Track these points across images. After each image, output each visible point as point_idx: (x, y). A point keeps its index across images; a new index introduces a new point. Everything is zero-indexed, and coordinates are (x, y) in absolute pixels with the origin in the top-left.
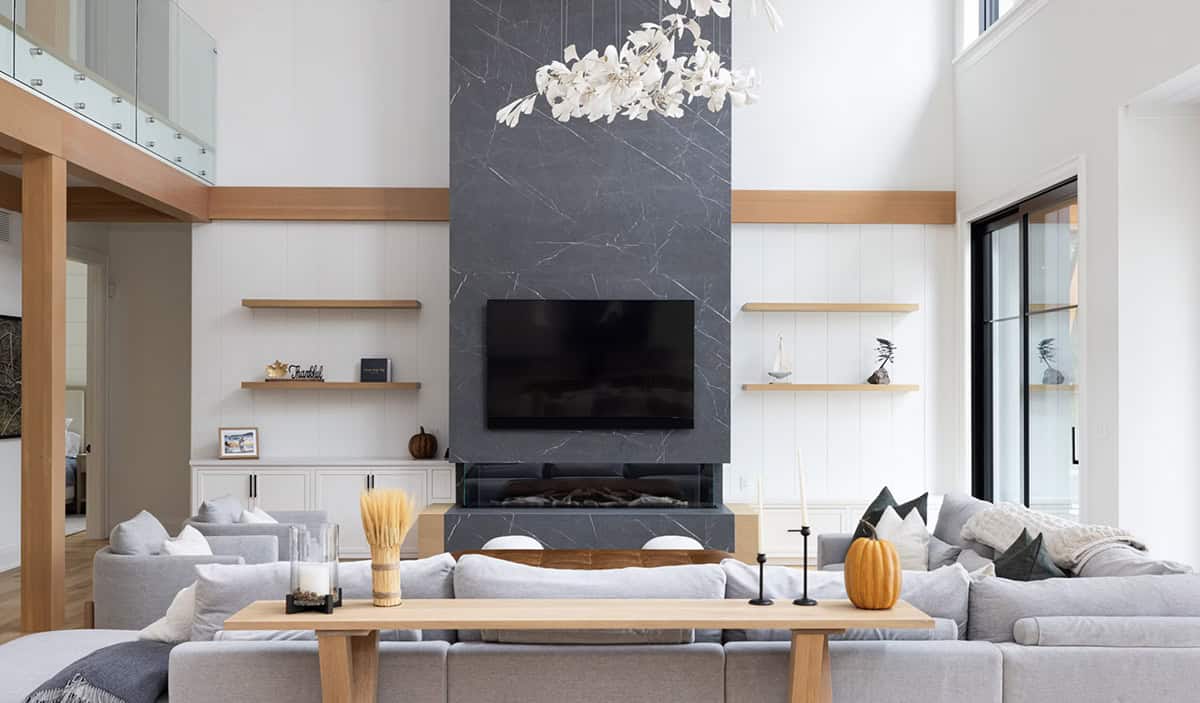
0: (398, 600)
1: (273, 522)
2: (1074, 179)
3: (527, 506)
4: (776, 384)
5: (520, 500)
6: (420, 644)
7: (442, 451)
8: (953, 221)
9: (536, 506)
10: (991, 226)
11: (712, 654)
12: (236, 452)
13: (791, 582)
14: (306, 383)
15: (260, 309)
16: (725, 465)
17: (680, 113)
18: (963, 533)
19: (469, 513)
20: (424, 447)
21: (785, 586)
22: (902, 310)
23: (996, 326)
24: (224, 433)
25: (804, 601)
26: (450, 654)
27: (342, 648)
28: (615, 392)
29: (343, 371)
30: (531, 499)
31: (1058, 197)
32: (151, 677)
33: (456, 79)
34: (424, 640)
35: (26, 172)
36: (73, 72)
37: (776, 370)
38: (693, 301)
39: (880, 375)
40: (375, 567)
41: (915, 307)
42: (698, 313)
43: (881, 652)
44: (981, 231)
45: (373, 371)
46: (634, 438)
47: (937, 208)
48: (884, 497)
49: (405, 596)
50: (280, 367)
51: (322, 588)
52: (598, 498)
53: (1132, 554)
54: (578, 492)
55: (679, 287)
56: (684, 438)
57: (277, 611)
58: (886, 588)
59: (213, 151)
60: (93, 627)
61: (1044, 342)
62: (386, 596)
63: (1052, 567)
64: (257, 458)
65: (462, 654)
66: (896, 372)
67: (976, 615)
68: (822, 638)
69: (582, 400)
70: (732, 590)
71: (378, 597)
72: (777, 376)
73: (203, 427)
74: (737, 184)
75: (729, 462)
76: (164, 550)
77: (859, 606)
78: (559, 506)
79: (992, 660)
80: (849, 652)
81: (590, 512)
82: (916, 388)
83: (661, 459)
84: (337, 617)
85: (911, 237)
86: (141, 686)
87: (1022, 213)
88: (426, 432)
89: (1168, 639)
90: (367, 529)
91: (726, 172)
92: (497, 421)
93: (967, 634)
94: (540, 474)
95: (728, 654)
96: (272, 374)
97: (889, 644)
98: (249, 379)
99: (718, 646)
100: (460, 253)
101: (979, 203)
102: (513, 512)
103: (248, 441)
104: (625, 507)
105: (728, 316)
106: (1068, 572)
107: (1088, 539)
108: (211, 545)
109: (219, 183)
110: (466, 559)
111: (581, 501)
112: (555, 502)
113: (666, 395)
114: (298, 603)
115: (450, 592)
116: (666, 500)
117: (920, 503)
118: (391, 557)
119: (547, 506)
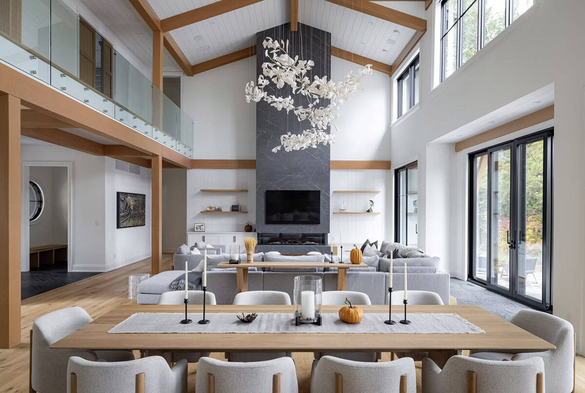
0: (252, 262)
1: (213, 247)
2: (417, 161)
3: (276, 244)
4: (342, 212)
5: (274, 243)
6: (256, 272)
7: (253, 230)
8: (390, 168)
9: (278, 244)
10: (400, 170)
11: (322, 274)
12: (199, 230)
13: (339, 259)
14: (218, 211)
15: (205, 192)
16: (328, 234)
17: (316, 147)
18: (386, 250)
19: (261, 246)
20: (249, 229)
21: (338, 259)
22: (376, 192)
23: (401, 197)
24: (196, 225)
25: (341, 262)
26: (264, 274)
27: (242, 271)
28: (299, 213)
29: (227, 208)
30: (277, 243)
31: (414, 165)
32: (198, 279)
33: (258, 133)
34: (258, 271)
35: (153, 160)
36: (145, 123)
37: (342, 208)
38: (319, 191)
39: (370, 210)
40: (248, 254)
41: (380, 192)
42: (321, 194)
43: (358, 274)
44: (397, 172)
45: (235, 209)
46: (304, 226)
47: (386, 165)
48: (367, 241)
49: (254, 261)
50: (211, 208)
51: (237, 259)
52: (295, 243)
53: (420, 254)
54: (290, 241)
55: (317, 187)
56: (319, 226)
57: (228, 264)
58: (358, 259)
59: (192, 150)
60: (173, 270)
61: (415, 201)
62: (250, 261)
63: (400, 256)
64: (204, 231)
65: (266, 274)
66: (375, 209)
67: (381, 267)
68: (344, 270)
69: (290, 216)
70: (326, 260)
71: (248, 261)
72: (343, 210)
73: (190, 223)
74: (331, 159)
75: (329, 233)
76: (191, 253)
77: (353, 263)
78: (284, 244)
79: (383, 276)
80: (352, 274)
81: (293, 246)
82: (379, 213)
83: (311, 232)
84: (240, 265)
85: (379, 173)
86: (196, 281)
87: (405, 168)
88: (249, 224)
89: (422, 271)
90: (246, 246)
91: (329, 157)
92: (268, 222)
93: (379, 270)
94: (278, 236)
95: (325, 274)
96: (208, 209)
97: (360, 272)
98: (202, 211)
99: (323, 273)
100: (259, 178)
101: (396, 165)
102: (273, 246)
103: (202, 227)
104: (302, 244)
105: (329, 194)
106: (405, 257)
107: (410, 251)
108: (201, 253)
109: (194, 159)
110: (266, 253)
111: (290, 243)
112: (283, 243)
113: (313, 214)
114: (232, 262)
115: (263, 260)
116: (313, 243)
117: (376, 243)
118: (252, 253)
119: (282, 244)
